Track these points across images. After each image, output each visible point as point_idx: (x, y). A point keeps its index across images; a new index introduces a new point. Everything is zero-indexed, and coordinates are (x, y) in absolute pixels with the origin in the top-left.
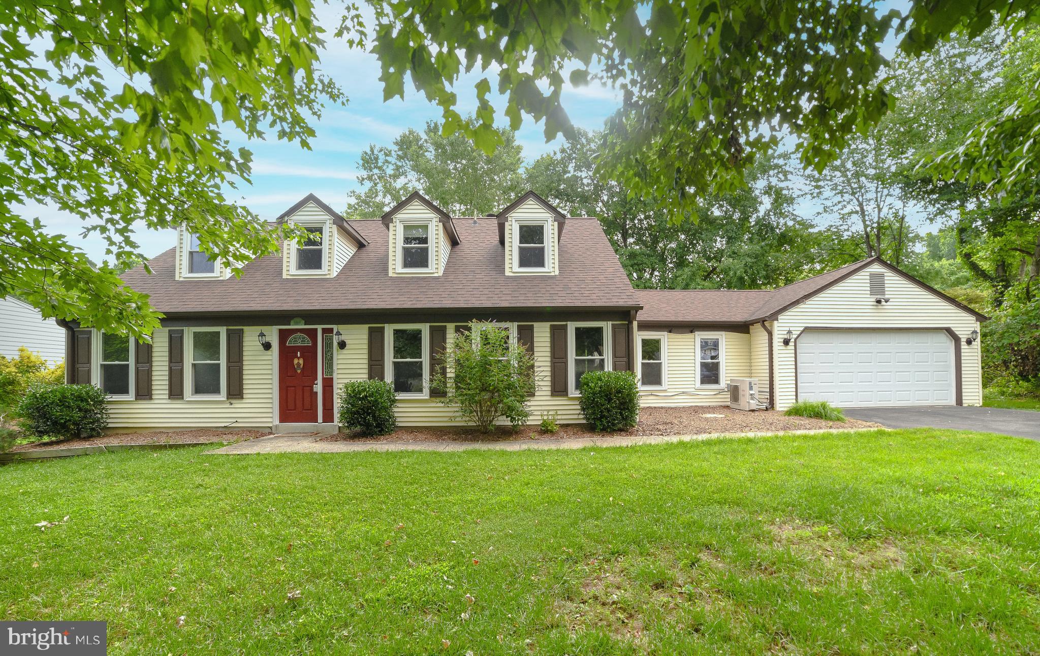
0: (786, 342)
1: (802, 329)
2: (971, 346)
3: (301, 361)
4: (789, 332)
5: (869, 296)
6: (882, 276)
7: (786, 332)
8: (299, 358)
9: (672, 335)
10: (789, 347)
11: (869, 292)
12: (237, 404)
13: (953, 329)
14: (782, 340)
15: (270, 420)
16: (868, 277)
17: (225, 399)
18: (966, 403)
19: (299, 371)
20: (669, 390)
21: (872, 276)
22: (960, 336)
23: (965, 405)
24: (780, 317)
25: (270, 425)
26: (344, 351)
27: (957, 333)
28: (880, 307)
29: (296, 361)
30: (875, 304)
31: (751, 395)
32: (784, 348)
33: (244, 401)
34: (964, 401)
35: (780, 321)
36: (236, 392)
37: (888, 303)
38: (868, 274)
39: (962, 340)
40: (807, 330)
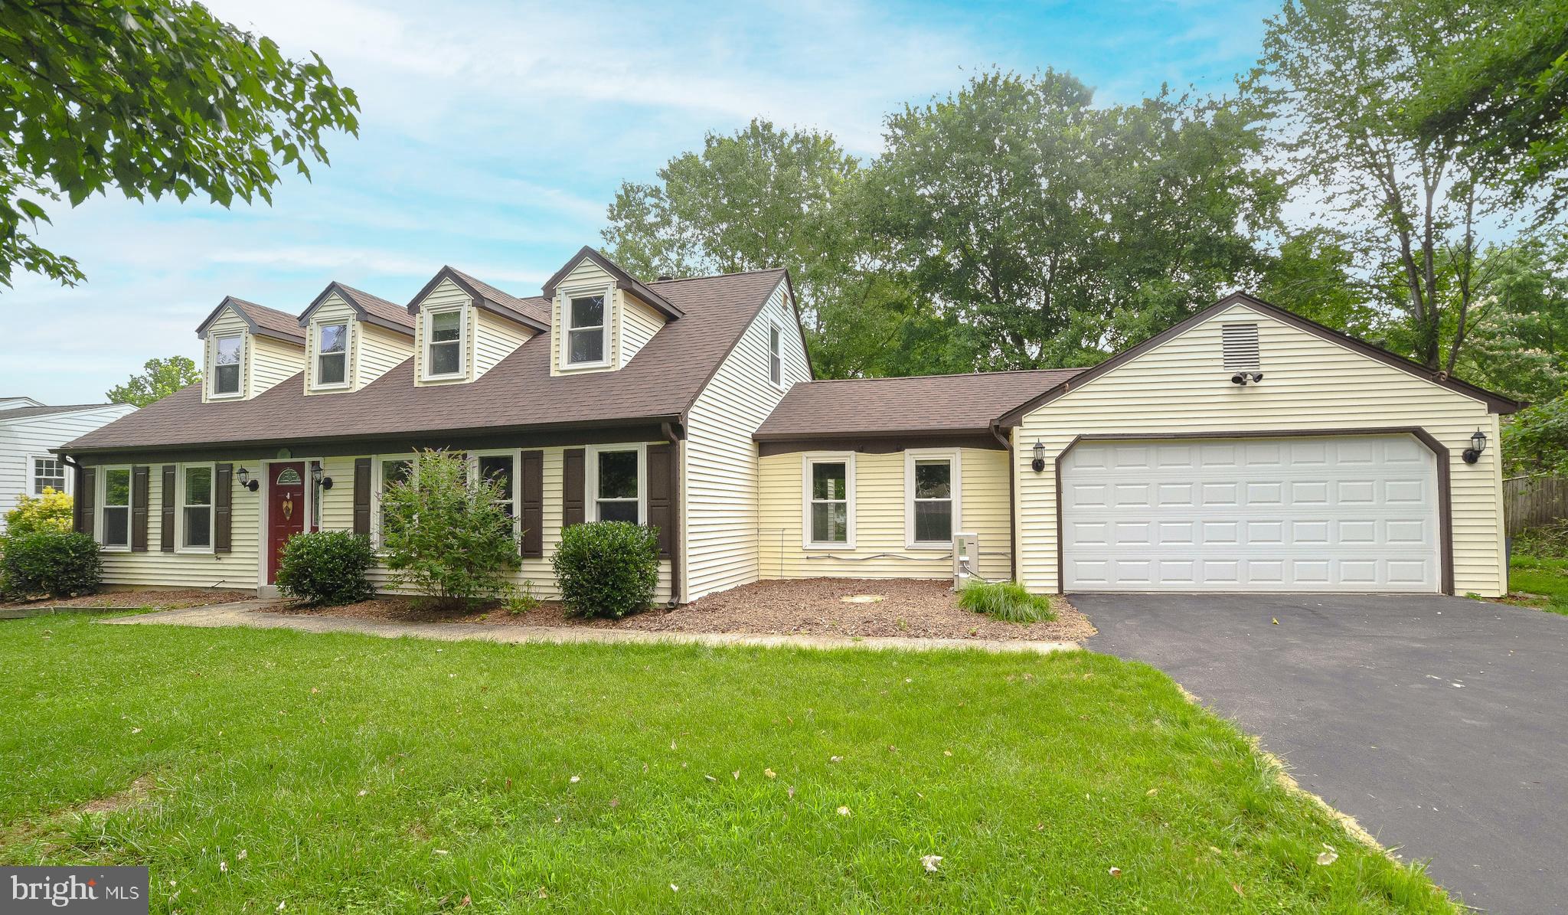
0: (1038, 466)
1: (1072, 439)
2: (1476, 467)
3: (290, 505)
4: (1039, 447)
5: (1222, 370)
6: (1252, 326)
7: (1031, 447)
8: (288, 501)
9: (864, 457)
10: (1044, 475)
11: (1221, 363)
12: (226, 560)
13: (1428, 431)
14: (1030, 462)
15: (255, 580)
16: (1220, 333)
17: (212, 552)
18: (1461, 588)
19: (288, 518)
20: (858, 550)
21: (1227, 327)
22: (1446, 445)
23: (1458, 593)
24: (1025, 419)
25: (255, 587)
26: (330, 492)
27: (1437, 438)
28: (1247, 391)
29: (285, 505)
30: (1232, 384)
31: (962, 562)
32: (1034, 476)
33: (233, 555)
34: (1457, 585)
35: (1025, 426)
36: (224, 545)
37: (1261, 383)
38: (1220, 326)
39: (1452, 453)
40: (1080, 441)
